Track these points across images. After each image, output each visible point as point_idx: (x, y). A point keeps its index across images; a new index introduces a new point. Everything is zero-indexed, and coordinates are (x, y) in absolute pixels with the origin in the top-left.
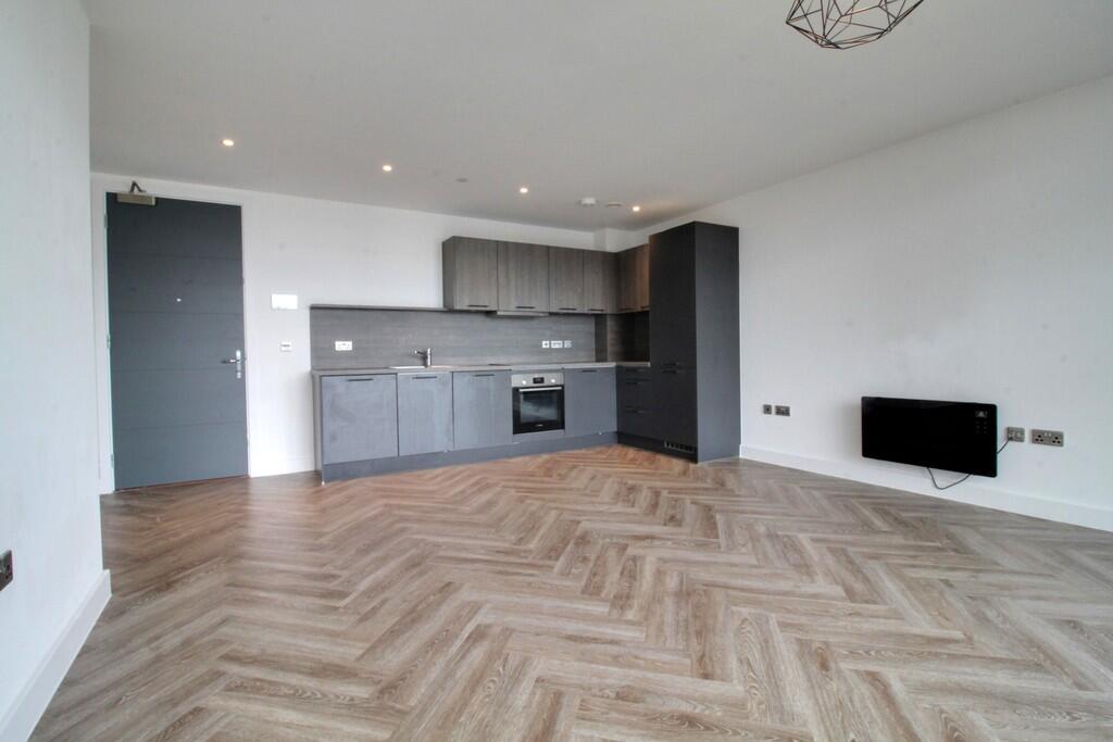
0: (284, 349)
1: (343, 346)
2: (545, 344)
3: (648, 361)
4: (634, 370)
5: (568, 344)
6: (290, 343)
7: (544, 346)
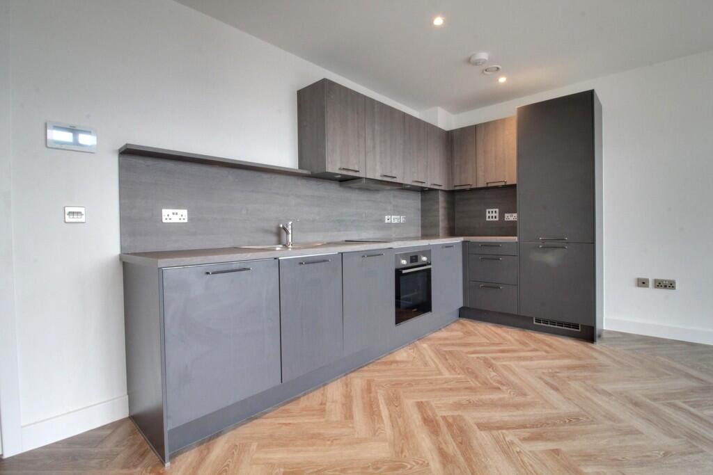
0: (68, 219)
1: (174, 216)
2: (388, 219)
3: (516, 236)
4: (496, 245)
5: (402, 219)
6: (82, 210)
7: (386, 221)
